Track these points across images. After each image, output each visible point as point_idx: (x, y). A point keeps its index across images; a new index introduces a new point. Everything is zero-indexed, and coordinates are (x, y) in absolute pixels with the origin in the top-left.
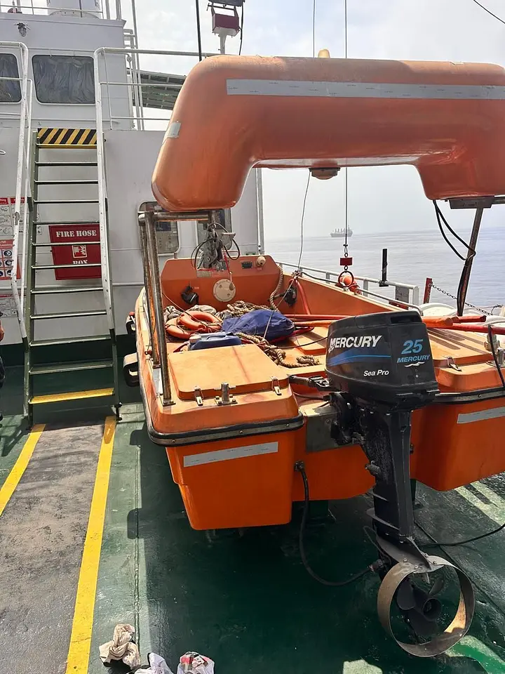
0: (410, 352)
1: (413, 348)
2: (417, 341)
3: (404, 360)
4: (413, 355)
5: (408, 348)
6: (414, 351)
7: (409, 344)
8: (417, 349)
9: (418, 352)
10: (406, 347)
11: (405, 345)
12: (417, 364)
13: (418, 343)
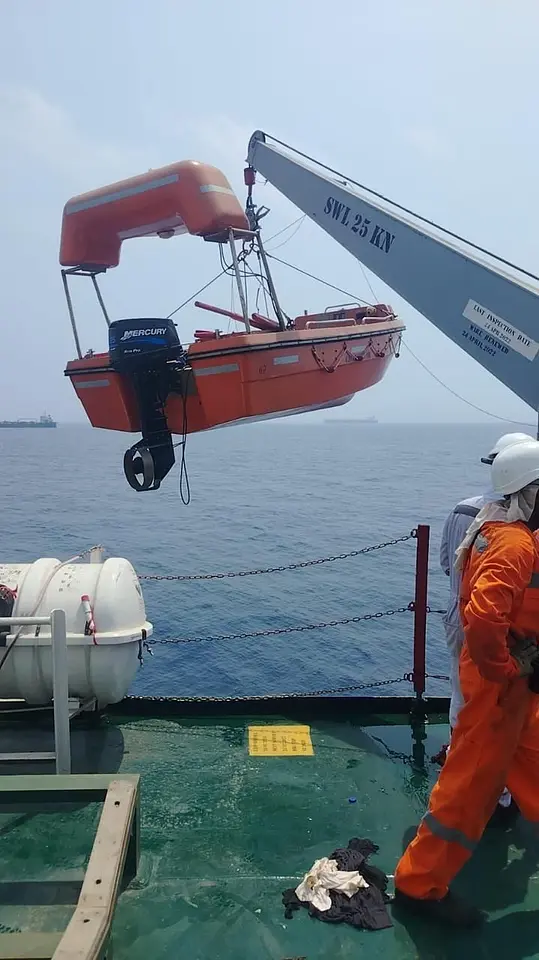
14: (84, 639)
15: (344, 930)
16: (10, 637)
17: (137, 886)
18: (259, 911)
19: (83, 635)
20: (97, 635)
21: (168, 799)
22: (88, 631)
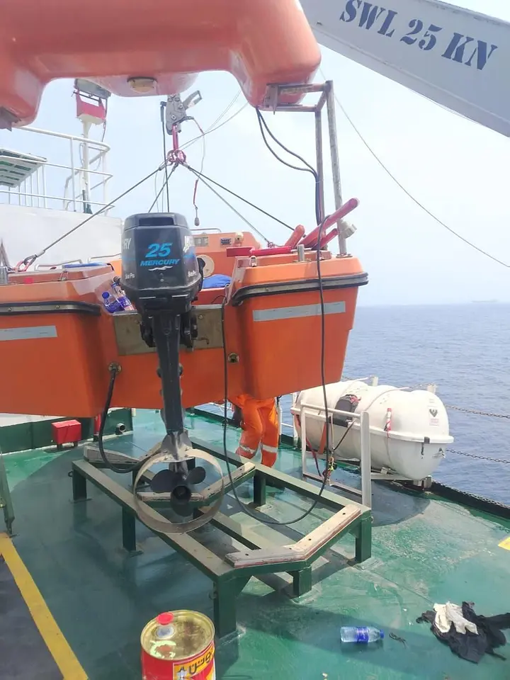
0: (155, 255)
1: (159, 251)
2: (164, 245)
3: (148, 263)
4: (158, 258)
5: (154, 251)
6: (161, 255)
7: (154, 248)
8: (165, 252)
9: (165, 255)
10: (151, 250)
11: (150, 248)
12: (163, 268)
13: (166, 247)
14: (382, 432)
15: (447, 650)
16: (350, 423)
17: (359, 568)
18: (405, 610)
19: (383, 430)
20: (390, 432)
21: (418, 542)
22: (386, 429)
